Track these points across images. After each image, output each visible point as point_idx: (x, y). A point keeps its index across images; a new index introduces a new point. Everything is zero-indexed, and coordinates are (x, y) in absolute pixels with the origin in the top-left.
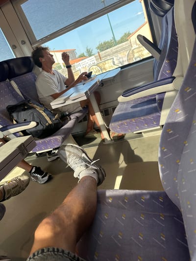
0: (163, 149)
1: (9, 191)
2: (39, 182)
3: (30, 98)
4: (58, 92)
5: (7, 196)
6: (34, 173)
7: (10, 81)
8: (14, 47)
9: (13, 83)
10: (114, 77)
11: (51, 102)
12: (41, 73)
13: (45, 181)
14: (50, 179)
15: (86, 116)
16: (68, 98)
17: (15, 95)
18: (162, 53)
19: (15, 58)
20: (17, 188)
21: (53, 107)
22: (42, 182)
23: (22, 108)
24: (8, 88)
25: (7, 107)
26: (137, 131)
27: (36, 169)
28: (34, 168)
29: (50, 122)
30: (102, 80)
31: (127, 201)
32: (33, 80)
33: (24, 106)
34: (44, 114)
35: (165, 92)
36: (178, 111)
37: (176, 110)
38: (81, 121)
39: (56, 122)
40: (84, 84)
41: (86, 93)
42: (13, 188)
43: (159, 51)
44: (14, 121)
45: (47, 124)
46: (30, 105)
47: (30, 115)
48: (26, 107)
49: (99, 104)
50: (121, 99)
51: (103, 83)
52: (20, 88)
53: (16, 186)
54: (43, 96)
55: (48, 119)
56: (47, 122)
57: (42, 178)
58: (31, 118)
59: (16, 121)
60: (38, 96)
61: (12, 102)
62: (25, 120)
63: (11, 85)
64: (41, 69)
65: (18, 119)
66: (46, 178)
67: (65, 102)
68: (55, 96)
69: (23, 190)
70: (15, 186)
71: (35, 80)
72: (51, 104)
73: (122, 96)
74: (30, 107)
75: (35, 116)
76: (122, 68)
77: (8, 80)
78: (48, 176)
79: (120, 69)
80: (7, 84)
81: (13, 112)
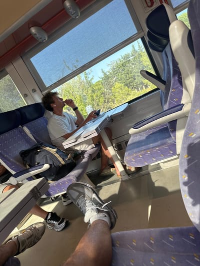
0: (183, 177)
1: (23, 242)
2: (56, 230)
3: (42, 141)
4: (69, 132)
5: (21, 248)
6: (50, 219)
7: (23, 127)
8: (25, 96)
9: (26, 129)
10: (123, 111)
11: (63, 142)
12: (52, 116)
13: (62, 228)
14: (67, 225)
15: (99, 153)
16: (79, 136)
17: (28, 140)
18: (167, 83)
19: (27, 105)
20: (32, 237)
21: (66, 147)
22: (59, 230)
23: (35, 152)
24: (21, 134)
25: (20, 153)
26: (154, 162)
27: (51, 215)
28: (50, 214)
29: (63, 163)
30: (111, 116)
31: (153, 242)
32: (45, 124)
33: (37, 150)
34: (57, 155)
35: (176, 120)
36: (192, 135)
37: (190, 134)
38: (94, 159)
39: (69, 162)
40: (94, 122)
41: (97, 130)
42: (28, 239)
43: (164, 82)
44: (27, 166)
45: (60, 165)
46: (44, 148)
47: (43, 158)
49: (111, 140)
50: (132, 131)
51: (112, 119)
52: (32, 133)
53: (31, 236)
54: (55, 137)
55: (60, 159)
56: (60, 163)
57: (59, 224)
58: (44, 160)
59: (29, 165)
60: (50, 139)
61: (25, 147)
62: (38, 163)
63: (23, 131)
64: (51, 113)
65: (31, 162)
66: (63, 224)
67: (76, 141)
68: (67, 137)
69: (39, 239)
70: (29, 235)
71: (47, 124)
72: (63, 144)
73: (133, 128)
75: (48, 159)
76: (129, 102)
77: (20, 126)
78: (65, 222)
79: (127, 104)
80: (20, 130)
81: (26, 156)
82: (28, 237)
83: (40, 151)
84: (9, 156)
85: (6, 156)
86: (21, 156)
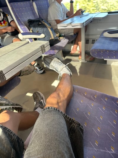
1: (23, 72)
2: (38, 72)
3: (42, 18)
6: (36, 66)
7: (33, 2)
9: (34, 4)
10: (103, 18)
11: (58, 24)
16: (70, 24)
17: (34, 13)
20: (28, 71)
21: (59, 28)
22: (39, 73)
23: (38, 23)
24: (31, 7)
25: (28, 20)
28: (36, 63)
29: (53, 38)
30: (94, 18)
31: (96, 97)
33: (39, 22)
39: (56, 38)
40: (81, 17)
41: (83, 24)
42: (26, 71)
45: (51, 38)
46: (43, 22)
48: (40, 23)
52: (38, 9)
55: (52, 35)
56: (51, 37)
57: (40, 70)
58: (42, 31)
59: (32, 31)
61: (32, 18)
62: (38, 32)
65: (34, 30)
66: (42, 71)
67: (67, 26)
69: (30, 73)
70: (26, 70)
73: (108, 32)
74: (43, 24)
76: (109, 13)
77: (31, 1)
79: (107, 13)
80: (30, 3)
81: (31, 24)
82: (25, 70)
83: (41, 24)
84: (21, 19)
85: (19, 18)
86: (28, 23)
